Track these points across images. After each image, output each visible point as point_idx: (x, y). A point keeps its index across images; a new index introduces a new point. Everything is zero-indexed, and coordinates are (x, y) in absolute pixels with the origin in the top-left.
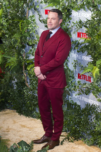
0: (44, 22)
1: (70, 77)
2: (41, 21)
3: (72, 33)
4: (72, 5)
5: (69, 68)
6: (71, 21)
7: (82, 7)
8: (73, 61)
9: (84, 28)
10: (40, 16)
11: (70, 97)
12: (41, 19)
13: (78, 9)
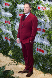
0: (4, 9)
1: (16, 34)
2: (3, 8)
3: (17, 14)
4: (17, 2)
5: (16, 30)
6: (17, 9)
7: (22, 2)
8: (17, 27)
9: (22, 12)
10: (2, 6)
11: (15, 43)
12: (3, 7)
13: (20, 3)
